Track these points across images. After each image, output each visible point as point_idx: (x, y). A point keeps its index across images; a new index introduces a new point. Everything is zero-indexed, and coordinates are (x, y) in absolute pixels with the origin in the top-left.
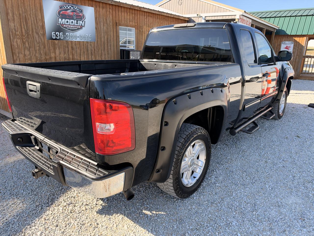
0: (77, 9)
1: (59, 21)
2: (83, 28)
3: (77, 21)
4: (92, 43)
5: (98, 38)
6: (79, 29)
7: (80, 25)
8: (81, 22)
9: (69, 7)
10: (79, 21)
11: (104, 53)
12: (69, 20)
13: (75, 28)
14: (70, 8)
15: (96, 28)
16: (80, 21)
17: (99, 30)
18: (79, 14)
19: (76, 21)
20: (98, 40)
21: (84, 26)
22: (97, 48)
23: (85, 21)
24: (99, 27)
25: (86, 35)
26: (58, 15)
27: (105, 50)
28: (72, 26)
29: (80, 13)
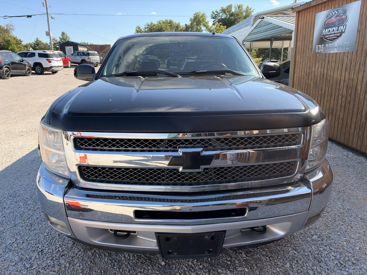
0: (341, 11)
1: (323, 32)
2: (343, 34)
3: (338, 27)
4: (349, 54)
5: (359, 44)
6: (338, 37)
7: (341, 32)
8: (342, 27)
9: (334, 13)
10: (340, 27)
11: (363, 68)
12: (330, 29)
13: (335, 37)
14: (335, 13)
15: (359, 31)
16: (341, 26)
17: (362, 33)
18: (342, 17)
19: (337, 27)
20: (358, 49)
21: (344, 32)
22: (355, 61)
23: (346, 25)
24: (364, 28)
25: (345, 43)
26: (323, 25)
27: (365, 65)
28: (332, 36)
29: (343, 16)
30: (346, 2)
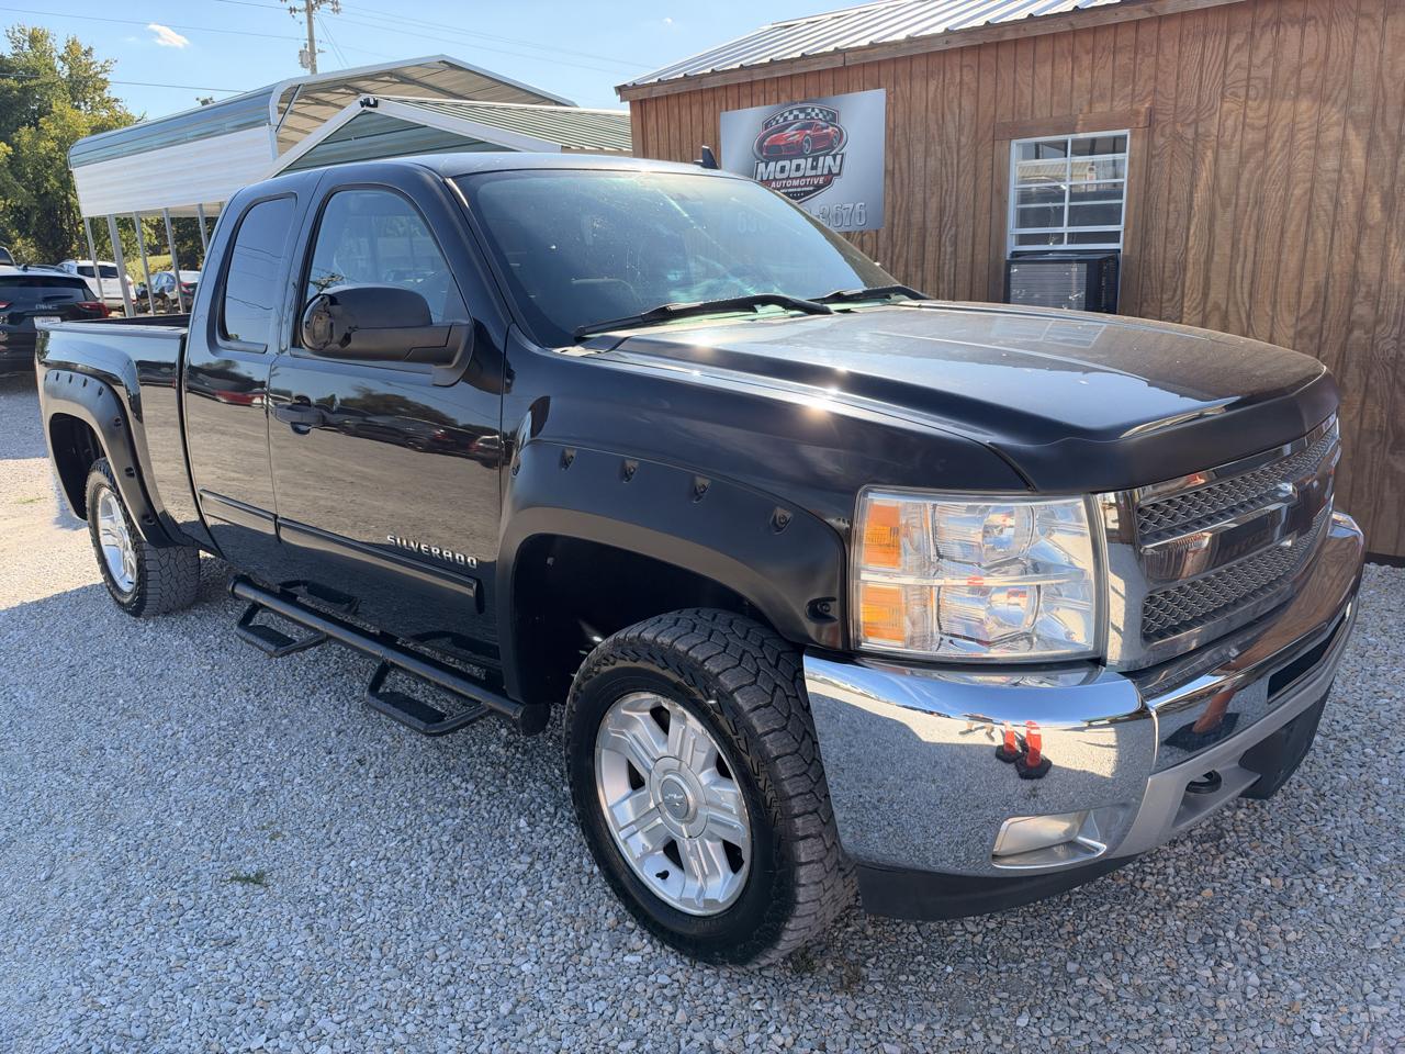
0: (817, 115)
1: (759, 170)
2: (836, 181)
3: (816, 159)
4: (866, 237)
5: (897, 210)
6: (818, 187)
7: (826, 172)
8: (829, 159)
9: (791, 117)
10: (821, 159)
11: (920, 274)
12: (786, 163)
13: (805, 186)
14: (796, 117)
15: (889, 173)
16: (825, 155)
17: (902, 180)
18: (825, 131)
19: (810, 160)
20: (896, 222)
21: (839, 174)
22: (890, 255)
23: (843, 155)
24: (905, 165)
25: (846, 206)
26: (757, 153)
27: (923, 264)
28: (796, 183)
29: (827, 128)
30: (831, 88)
